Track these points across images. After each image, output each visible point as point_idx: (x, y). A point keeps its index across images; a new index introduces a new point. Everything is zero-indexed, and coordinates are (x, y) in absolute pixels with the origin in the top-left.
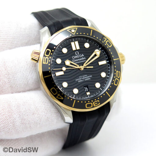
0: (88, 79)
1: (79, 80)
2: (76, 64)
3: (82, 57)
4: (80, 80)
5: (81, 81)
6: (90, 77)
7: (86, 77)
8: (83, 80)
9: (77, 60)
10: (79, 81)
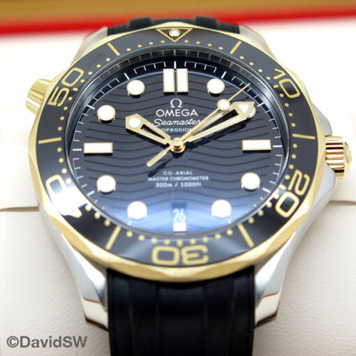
0: (194, 185)
1: (159, 182)
2: (166, 132)
3: (189, 118)
4: (163, 182)
5: (165, 185)
6: (200, 181)
7: (187, 176)
8: (174, 183)
9: (170, 123)
10: (158, 185)
